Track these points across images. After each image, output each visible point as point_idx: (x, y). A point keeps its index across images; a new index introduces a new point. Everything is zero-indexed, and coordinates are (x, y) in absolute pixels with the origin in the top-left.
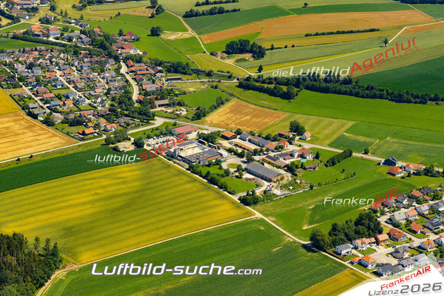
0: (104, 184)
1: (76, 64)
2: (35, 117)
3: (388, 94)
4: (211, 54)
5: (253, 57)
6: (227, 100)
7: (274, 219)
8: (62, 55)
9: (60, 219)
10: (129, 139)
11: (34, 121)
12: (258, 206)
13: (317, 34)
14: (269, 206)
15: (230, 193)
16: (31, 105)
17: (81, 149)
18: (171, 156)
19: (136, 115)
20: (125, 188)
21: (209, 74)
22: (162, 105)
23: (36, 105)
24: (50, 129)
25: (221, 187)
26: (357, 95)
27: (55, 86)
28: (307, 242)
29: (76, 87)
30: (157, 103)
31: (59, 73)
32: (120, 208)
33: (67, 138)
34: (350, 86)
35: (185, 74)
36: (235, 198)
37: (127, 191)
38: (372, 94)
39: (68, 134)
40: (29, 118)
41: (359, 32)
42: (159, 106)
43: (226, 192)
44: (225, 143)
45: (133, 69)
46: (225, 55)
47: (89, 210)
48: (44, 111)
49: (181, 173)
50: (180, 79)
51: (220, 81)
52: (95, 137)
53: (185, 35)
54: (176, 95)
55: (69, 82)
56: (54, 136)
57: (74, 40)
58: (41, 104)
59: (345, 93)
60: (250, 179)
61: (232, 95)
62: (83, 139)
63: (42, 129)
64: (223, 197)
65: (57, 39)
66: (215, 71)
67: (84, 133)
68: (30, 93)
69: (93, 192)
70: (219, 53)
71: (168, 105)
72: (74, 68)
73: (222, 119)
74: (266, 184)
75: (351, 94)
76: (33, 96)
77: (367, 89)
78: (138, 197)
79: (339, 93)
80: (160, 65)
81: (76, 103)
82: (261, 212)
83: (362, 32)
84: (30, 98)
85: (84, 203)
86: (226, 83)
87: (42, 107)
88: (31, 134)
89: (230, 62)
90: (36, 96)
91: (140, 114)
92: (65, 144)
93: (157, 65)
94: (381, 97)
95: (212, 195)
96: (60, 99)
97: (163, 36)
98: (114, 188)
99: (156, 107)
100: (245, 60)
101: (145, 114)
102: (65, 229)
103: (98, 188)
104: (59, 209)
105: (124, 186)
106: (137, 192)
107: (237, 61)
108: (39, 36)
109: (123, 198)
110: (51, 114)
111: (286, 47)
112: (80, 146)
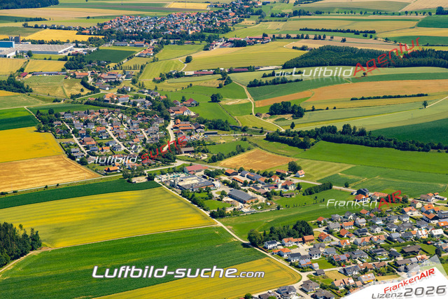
0: (104, 202)
1: (129, 121)
2: (73, 158)
3: (395, 143)
4: (256, 115)
5: (293, 117)
6: (249, 149)
7: (231, 227)
8: (120, 116)
9: (56, 222)
10: (145, 175)
11: (72, 162)
12: (223, 220)
13: (363, 99)
14: (234, 219)
15: (204, 210)
16: (73, 149)
17: (101, 181)
18: (172, 186)
19: (161, 158)
20: (120, 205)
21: (244, 130)
22: (188, 152)
23: (78, 150)
24: (83, 168)
25: (199, 206)
26: (366, 144)
27: (101, 137)
28: (248, 242)
29: (119, 139)
30: (183, 150)
31: (110, 128)
32: (108, 218)
33: (94, 173)
34: (363, 137)
35: (223, 130)
36: (207, 213)
37: (121, 207)
38: (380, 143)
39: (96, 171)
40: (68, 159)
41: (406, 96)
42: (185, 152)
43: (202, 210)
44: (225, 178)
45: (177, 126)
46: (269, 116)
47: (83, 218)
48: (83, 154)
49: (174, 197)
50: (216, 133)
51: (251, 136)
52: (117, 173)
53: (244, 101)
54: (205, 145)
55: (115, 135)
56: (84, 172)
57: (138, 105)
58: (83, 149)
59: (356, 143)
60: (228, 202)
61: (256, 145)
62: (106, 174)
63: (76, 167)
64: (197, 212)
65: (124, 104)
66: (250, 127)
67: (109, 170)
68: (78, 142)
69: (92, 207)
70: (263, 115)
71: (193, 152)
72: (125, 125)
73: (235, 162)
74: (241, 204)
75: (361, 144)
76: (79, 144)
77: (377, 139)
78: (127, 212)
79: (351, 143)
80: (204, 122)
81: (113, 149)
82: (223, 223)
83: (410, 96)
84: (76, 145)
85: (81, 214)
86: (256, 136)
87: (83, 152)
88: (65, 170)
89: (270, 121)
90: (82, 144)
91: (163, 157)
92: (90, 178)
93: (201, 123)
94: (388, 146)
95: (189, 210)
96: (101, 146)
97: (222, 102)
98: (111, 205)
99: (181, 153)
100: (284, 119)
101: (167, 157)
102: (57, 228)
103: (98, 205)
104: (58, 216)
105: (121, 204)
106: (129, 208)
107: (276, 121)
108: (108, 101)
109: (116, 211)
110: (88, 157)
111: (327, 109)
112: (101, 179)
